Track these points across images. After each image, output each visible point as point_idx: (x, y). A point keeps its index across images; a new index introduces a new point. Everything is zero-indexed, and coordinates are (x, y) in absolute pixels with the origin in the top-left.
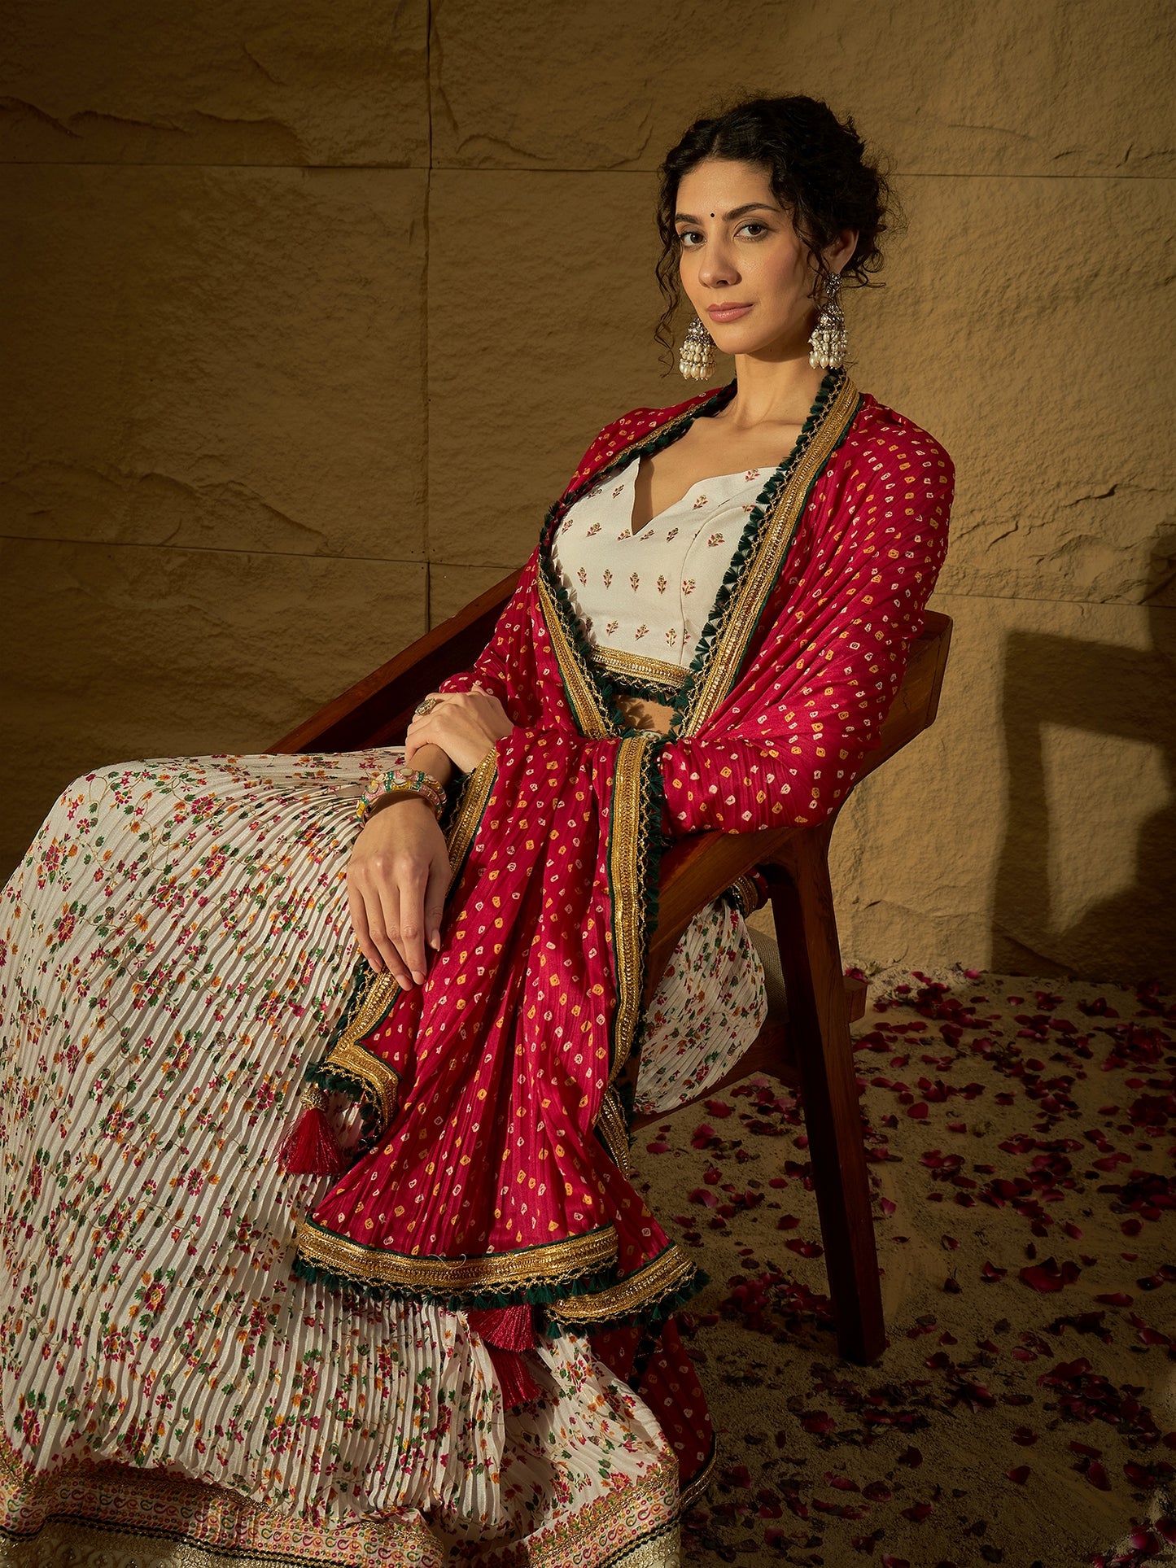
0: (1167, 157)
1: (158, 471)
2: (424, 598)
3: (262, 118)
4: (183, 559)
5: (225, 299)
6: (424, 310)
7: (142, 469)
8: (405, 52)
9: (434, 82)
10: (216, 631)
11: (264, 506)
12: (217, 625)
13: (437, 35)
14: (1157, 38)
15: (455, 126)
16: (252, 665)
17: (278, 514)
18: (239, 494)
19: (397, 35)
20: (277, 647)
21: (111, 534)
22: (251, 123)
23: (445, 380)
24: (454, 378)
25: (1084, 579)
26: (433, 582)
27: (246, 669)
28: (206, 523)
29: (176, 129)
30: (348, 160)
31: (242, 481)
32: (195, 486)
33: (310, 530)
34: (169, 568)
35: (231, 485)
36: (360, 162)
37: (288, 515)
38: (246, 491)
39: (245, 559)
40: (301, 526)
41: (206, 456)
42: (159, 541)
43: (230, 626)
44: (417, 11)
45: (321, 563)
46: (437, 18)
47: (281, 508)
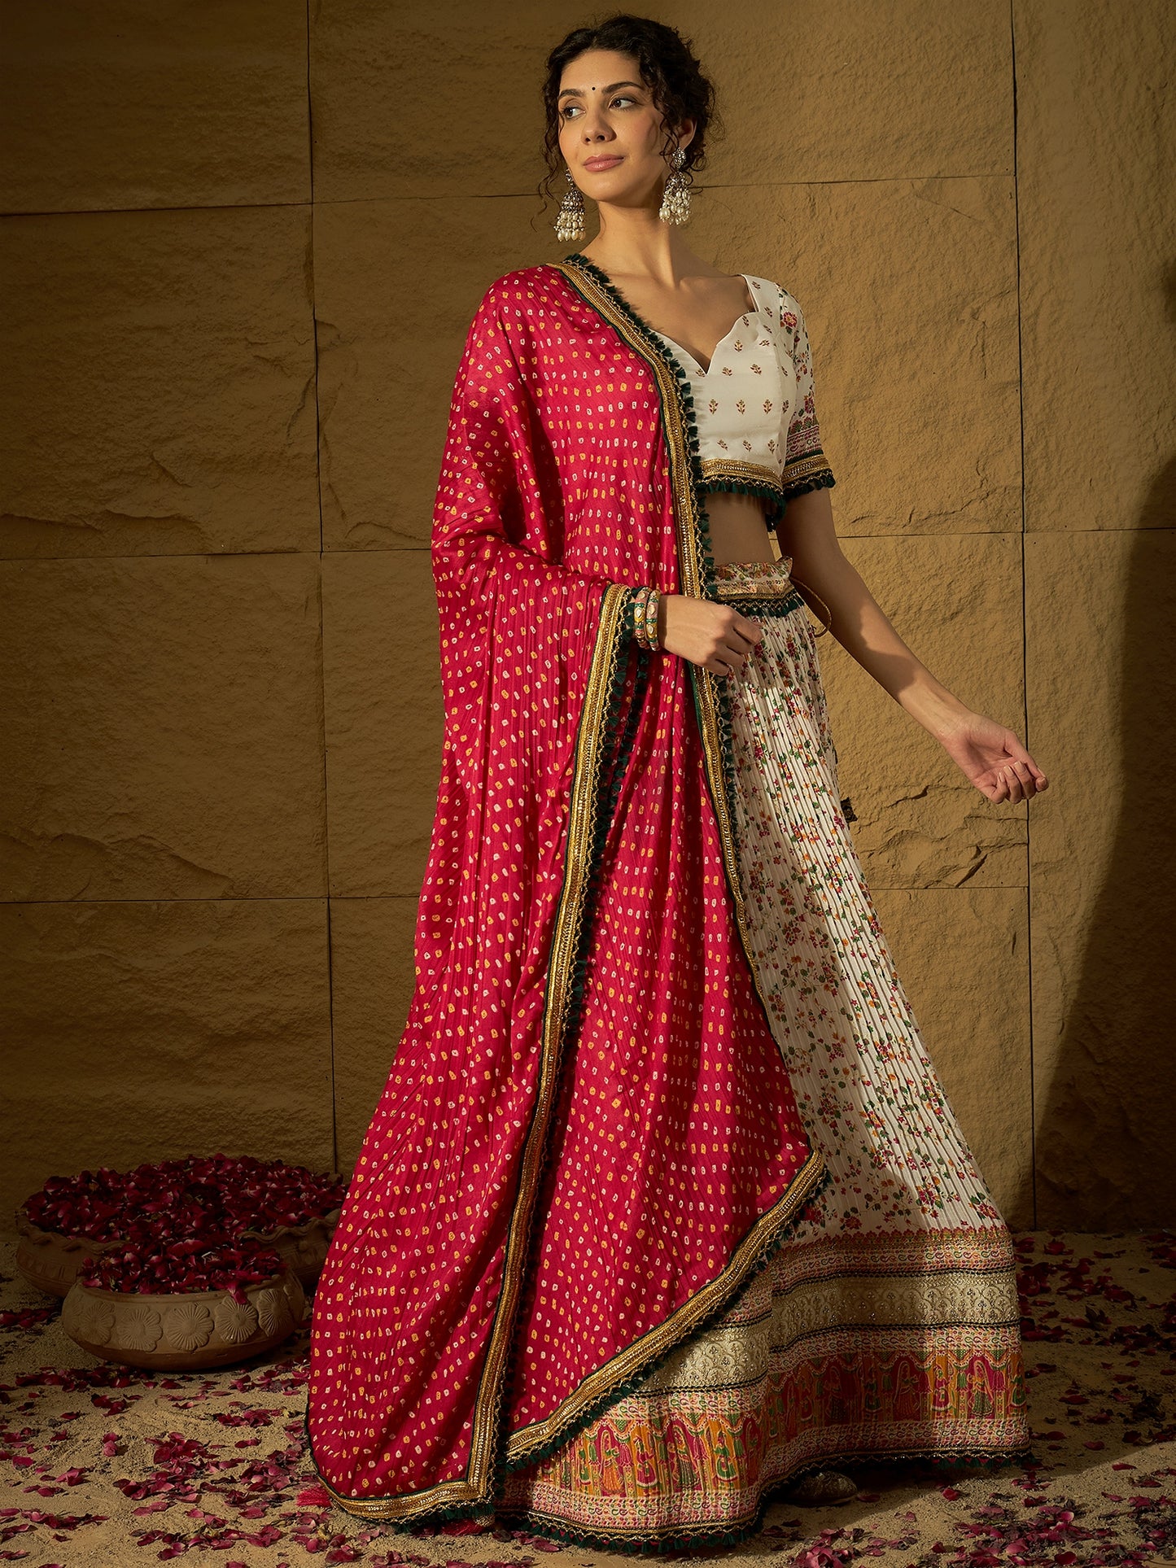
0: (942, 517)
1: (72, 831)
2: (326, 930)
3: (168, 515)
4: (92, 912)
5: (135, 673)
6: (320, 672)
7: (54, 830)
8: (297, 456)
9: (324, 480)
10: (128, 976)
11: (173, 856)
12: (128, 971)
13: (325, 439)
14: (925, 425)
15: (343, 514)
16: (162, 1006)
17: (186, 863)
18: (150, 846)
19: (290, 441)
20: (186, 986)
21: (24, 893)
22: (159, 520)
23: (341, 732)
24: (349, 730)
25: (909, 868)
26: (333, 915)
27: (156, 1011)
28: (116, 876)
29: (89, 527)
30: (248, 548)
31: (152, 835)
32: (106, 842)
33: (216, 875)
34: (80, 920)
35: (141, 839)
36: (258, 549)
37: (196, 863)
38: (156, 844)
39: (155, 907)
40: (207, 873)
41: (117, 814)
42: (69, 896)
43: (140, 970)
44: (308, 421)
45: (228, 905)
46: (326, 427)
47: (189, 857)
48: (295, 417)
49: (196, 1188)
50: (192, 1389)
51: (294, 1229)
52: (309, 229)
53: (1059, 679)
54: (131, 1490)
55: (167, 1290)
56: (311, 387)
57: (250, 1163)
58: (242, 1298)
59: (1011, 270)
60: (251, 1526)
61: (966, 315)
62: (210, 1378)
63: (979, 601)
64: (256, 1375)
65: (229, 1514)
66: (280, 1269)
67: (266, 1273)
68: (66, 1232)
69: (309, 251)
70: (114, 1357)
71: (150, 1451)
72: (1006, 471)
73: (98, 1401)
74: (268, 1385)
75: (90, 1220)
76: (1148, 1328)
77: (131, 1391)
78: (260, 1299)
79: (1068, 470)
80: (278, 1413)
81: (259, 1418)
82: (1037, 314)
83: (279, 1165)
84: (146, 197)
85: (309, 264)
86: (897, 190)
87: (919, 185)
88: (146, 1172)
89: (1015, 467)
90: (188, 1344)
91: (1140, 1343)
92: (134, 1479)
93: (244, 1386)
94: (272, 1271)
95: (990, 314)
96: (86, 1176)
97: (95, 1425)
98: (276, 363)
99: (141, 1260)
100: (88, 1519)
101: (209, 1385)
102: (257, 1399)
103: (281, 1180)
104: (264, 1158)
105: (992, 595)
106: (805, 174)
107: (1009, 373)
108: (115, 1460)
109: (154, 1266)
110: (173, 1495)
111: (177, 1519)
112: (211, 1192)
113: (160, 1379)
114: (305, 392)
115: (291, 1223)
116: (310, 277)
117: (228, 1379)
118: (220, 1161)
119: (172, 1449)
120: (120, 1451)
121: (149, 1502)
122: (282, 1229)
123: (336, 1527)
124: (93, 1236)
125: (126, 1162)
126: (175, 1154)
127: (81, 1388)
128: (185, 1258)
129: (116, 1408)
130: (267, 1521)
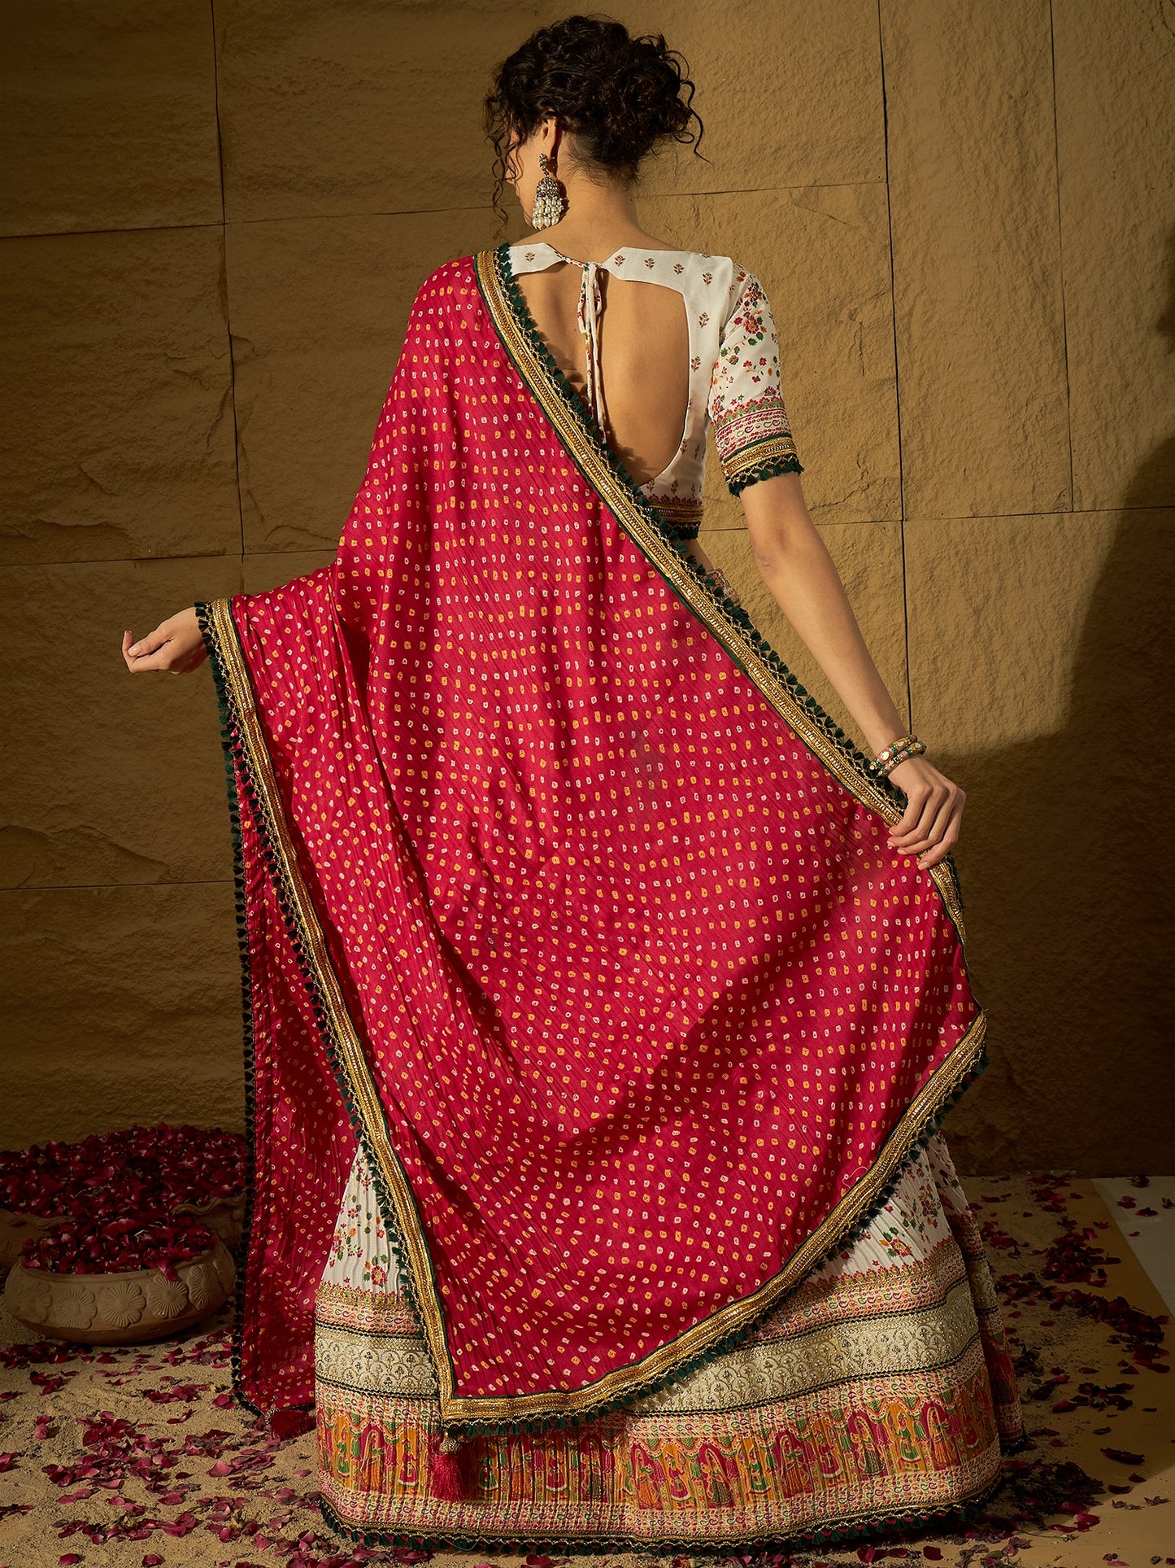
0: (826, 509)
1: (15, 823)
3: (97, 523)
4: (38, 899)
5: (70, 673)
8: (217, 464)
9: (243, 486)
10: (73, 958)
11: (112, 844)
12: (73, 953)
13: (243, 448)
14: (808, 422)
15: (262, 518)
16: (104, 986)
17: (123, 850)
18: (89, 836)
19: (210, 451)
20: (128, 966)
22: (88, 527)
27: (100, 989)
28: (59, 865)
29: (22, 536)
30: (173, 553)
31: (91, 825)
32: (48, 833)
33: (153, 861)
34: (26, 907)
35: (81, 829)
36: (184, 553)
37: (133, 850)
38: (95, 834)
39: (95, 893)
40: (145, 859)
41: (57, 806)
42: (14, 885)
43: (84, 952)
44: (226, 431)
45: (165, 889)
46: (243, 436)
47: (128, 845)
48: (214, 427)
49: (134, 1161)
50: (126, 1363)
51: (227, 1200)
52: (222, 249)
53: (939, 658)
54: (57, 1476)
55: (100, 1270)
56: (227, 399)
57: (190, 1132)
58: (172, 1275)
59: (885, 272)
60: (169, 1514)
61: (844, 316)
62: (145, 1350)
63: (862, 587)
64: (188, 1348)
65: (149, 1500)
66: (210, 1245)
67: (197, 1248)
68: (12, 1208)
69: (223, 270)
70: (53, 1332)
71: (81, 1431)
72: (885, 462)
73: (36, 1378)
74: (199, 1358)
75: (36, 1194)
76: (1029, 1276)
77: (68, 1367)
78: (190, 1275)
79: (943, 461)
80: (205, 1388)
81: (189, 1393)
82: (910, 313)
83: (217, 1133)
84: (66, 222)
85: (223, 282)
86: (776, 199)
87: (796, 194)
88: (92, 1144)
89: (893, 460)
90: (122, 1322)
91: (1023, 1292)
92: (63, 1463)
93: (175, 1360)
94: (201, 1247)
95: (867, 315)
96: (35, 1150)
97: (33, 1404)
98: (195, 377)
99: (77, 1240)
100: (15, 1509)
101: (143, 1358)
102: (187, 1373)
103: (216, 1151)
104: (206, 1125)
105: (874, 581)
106: (689, 185)
107: (886, 371)
108: (47, 1443)
109: (89, 1246)
110: (97, 1481)
111: (100, 1508)
112: (151, 1165)
113: (97, 1353)
114: (223, 403)
115: (225, 1194)
116: (224, 294)
117: (162, 1351)
118: (162, 1131)
119: (103, 1430)
120: (50, 1433)
121: (73, 1489)
122: (216, 1201)
123: (248, 1513)
124: (38, 1212)
125: (75, 1133)
126: (122, 1124)
127: (22, 1364)
128: (119, 1237)
129: (52, 1386)
130: (184, 1507)
